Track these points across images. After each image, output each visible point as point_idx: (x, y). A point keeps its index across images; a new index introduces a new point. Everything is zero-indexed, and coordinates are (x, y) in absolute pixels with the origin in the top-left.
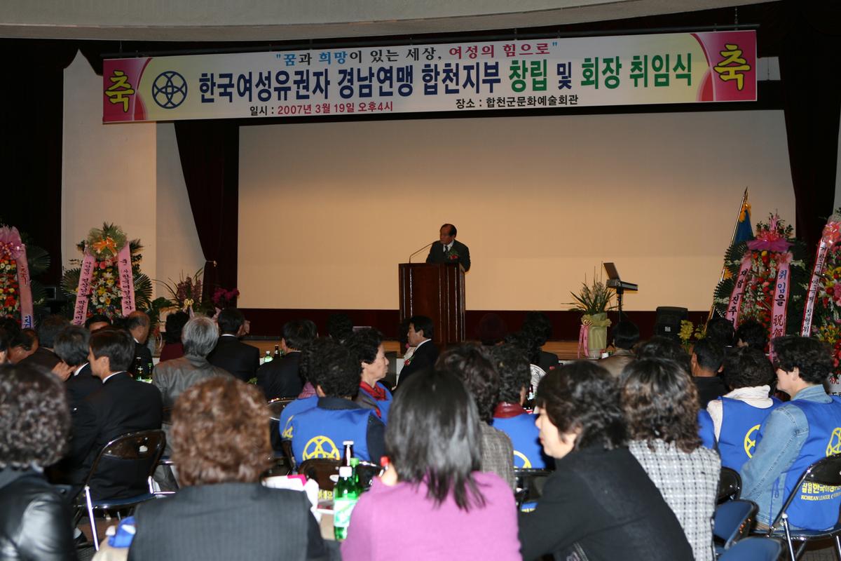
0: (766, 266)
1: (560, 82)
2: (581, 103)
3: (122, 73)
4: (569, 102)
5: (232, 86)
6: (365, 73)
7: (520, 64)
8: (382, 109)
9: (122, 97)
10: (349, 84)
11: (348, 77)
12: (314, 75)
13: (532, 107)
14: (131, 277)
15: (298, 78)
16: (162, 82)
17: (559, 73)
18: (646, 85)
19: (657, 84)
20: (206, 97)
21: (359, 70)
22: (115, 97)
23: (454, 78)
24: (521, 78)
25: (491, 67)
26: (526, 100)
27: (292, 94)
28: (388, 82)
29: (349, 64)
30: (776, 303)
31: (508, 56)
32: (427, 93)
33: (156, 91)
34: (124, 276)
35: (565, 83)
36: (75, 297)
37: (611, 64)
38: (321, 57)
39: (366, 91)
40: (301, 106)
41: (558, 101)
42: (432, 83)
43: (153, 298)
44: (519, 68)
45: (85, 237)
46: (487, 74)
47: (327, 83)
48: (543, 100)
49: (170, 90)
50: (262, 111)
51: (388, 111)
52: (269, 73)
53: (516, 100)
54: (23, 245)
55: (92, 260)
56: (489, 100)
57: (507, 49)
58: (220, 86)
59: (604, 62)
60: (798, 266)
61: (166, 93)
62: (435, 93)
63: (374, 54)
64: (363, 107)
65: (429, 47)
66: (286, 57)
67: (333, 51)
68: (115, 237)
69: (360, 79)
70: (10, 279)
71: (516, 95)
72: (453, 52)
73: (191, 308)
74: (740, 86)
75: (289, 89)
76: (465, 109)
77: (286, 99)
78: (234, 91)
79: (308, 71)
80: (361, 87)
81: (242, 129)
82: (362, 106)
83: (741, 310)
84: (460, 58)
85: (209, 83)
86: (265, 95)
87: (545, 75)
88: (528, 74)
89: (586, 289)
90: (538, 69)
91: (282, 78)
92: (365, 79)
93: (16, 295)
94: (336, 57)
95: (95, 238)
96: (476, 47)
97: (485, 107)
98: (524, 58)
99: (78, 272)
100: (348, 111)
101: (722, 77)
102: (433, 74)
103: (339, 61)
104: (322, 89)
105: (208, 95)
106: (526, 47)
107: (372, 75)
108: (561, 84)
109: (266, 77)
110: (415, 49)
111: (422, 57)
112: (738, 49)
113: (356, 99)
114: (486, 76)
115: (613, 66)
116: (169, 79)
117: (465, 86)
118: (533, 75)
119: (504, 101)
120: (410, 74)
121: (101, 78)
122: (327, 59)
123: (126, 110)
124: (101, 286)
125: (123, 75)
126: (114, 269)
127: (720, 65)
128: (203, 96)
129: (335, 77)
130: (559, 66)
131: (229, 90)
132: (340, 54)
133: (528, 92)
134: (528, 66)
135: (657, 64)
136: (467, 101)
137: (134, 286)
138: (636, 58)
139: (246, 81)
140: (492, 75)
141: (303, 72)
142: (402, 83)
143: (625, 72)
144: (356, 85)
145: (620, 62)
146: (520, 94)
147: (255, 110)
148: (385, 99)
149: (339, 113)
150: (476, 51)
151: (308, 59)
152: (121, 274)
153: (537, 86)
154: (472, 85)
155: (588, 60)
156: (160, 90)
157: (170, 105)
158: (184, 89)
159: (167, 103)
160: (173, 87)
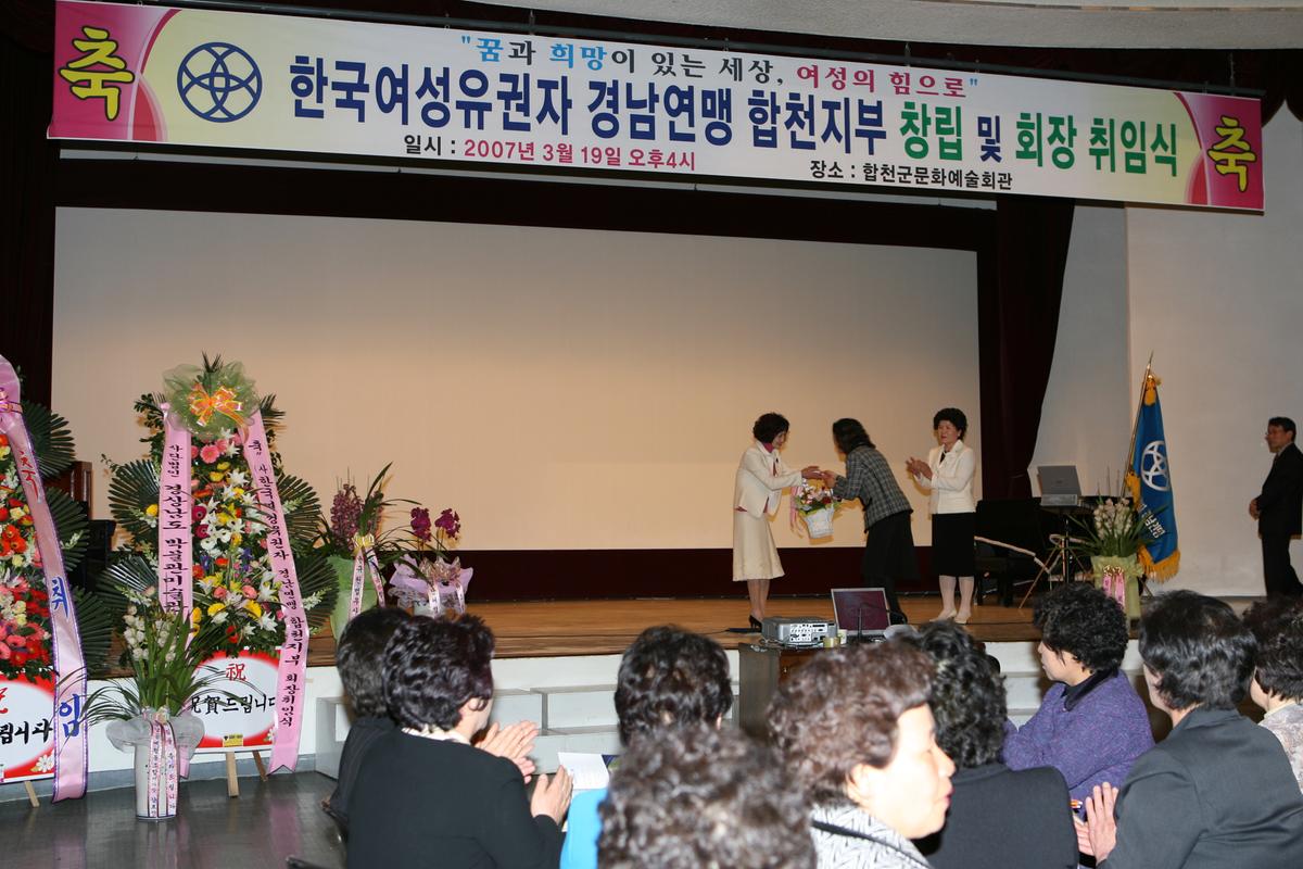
1: (983, 148)
2: (1017, 189)
3: (103, 35)
4: (997, 185)
5: (365, 89)
6: (640, 93)
7: (918, 110)
8: (674, 165)
9: (103, 87)
10: (610, 111)
11: (608, 97)
12: (539, 86)
13: (938, 186)
15: (507, 87)
16: (202, 64)
17: (981, 133)
18: (1113, 170)
19: (1129, 169)
20: (305, 106)
21: (629, 86)
22: (87, 84)
23: (807, 121)
24: (920, 135)
25: (870, 109)
26: (930, 174)
27: (494, 118)
29: (610, 72)
32: (757, 143)
33: (185, 81)
35: (991, 152)
36: (153, 529)
37: (1061, 127)
38: (555, 53)
39: (642, 127)
40: (513, 144)
41: (980, 182)
42: (767, 126)
44: (915, 116)
46: (862, 121)
47: (567, 104)
48: (956, 176)
49: (220, 82)
50: (430, 145)
51: (685, 170)
52: (446, 70)
53: (913, 171)
55: (185, 440)
56: (867, 167)
57: (897, 80)
58: (337, 86)
59: (1051, 123)
62: (773, 144)
63: (659, 59)
64: (637, 159)
65: (761, 58)
66: (482, 43)
67: (578, 44)
69: (631, 104)
71: (914, 163)
72: (804, 73)
73: (371, 553)
74: (1243, 184)
75: (488, 107)
76: (826, 179)
77: (481, 126)
78: (369, 99)
79: (526, 77)
80: (635, 119)
82: (636, 155)
84: (816, 86)
85: (313, 78)
86: (436, 115)
87: (959, 134)
88: (931, 128)
90: (948, 121)
91: (474, 84)
92: (641, 104)
93: (28, 527)
94: (584, 56)
95: (183, 388)
96: (844, 70)
97: (860, 180)
98: (924, 99)
99: (149, 471)
100: (609, 163)
101: (1219, 167)
102: (768, 109)
103: (590, 64)
104: (556, 115)
105: (309, 102)
106: (927, 82)
107: (654, 98)
108: (985, 152)
109: (438, 79)
110: (735, 60)
111: (749, 76)
112: (1238, 127)
113: (623, 142)
114: (860, 124)
115: (1064, 130)
117: (825, 137)
118: (939, 131)
119: (893, 171)
120: (726, 104)
122: (567, 57)
123: (111, 115)
125: (107, 39)
126: (243, 462)
128: (298, 103)
129: (582, 96)
130: (981, 120)
131: (357, 96)
132: (593, 51)
133: (932, 161)
134: (932, 114)
135: (1129, 135)
136: (830, 165)
137: (282, 503)
138: (1098, 121)
139: (395, 83)
140: (871, 123)
141: (517, 76)
142: (712, 120)
143: (1082, 144)
144: (624, 115)
145: (1074, 126)
146: (921, 163)
147: (415, 144)
148: (681, 147)
149: (590, 165)
150: (844, 78)
151: (528, 53)
152: (257, 475)
153: (946, 151)
154: (838, 137)
155: (1025, 116)
156: (196, 81)
157: (219, 114)
158: (253, 84)
159: (213, 111)
160: (227, 76)
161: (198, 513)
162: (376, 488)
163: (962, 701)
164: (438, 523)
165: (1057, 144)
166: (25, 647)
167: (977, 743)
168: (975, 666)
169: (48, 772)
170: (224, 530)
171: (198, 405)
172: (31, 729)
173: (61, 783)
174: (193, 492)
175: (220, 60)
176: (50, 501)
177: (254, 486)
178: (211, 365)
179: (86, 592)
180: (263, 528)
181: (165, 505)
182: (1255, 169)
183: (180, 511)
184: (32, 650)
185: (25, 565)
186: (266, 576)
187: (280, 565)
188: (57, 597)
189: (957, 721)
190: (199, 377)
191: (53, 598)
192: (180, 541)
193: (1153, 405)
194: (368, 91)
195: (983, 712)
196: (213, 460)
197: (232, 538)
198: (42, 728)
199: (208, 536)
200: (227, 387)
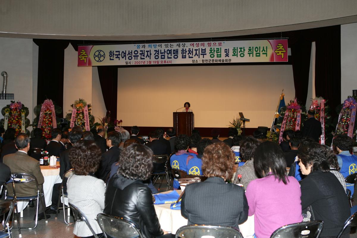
0: (293, 114)
1: (225, 55)
2: (232, 62)
3: (84, 51)
4: (228, 61)
5: (119, 55)
6: (163, 51)
7: (213, 49)
8: (168, 63)
9: (84, 58)
10: (158, 55)
11: (157, 52)
12: (146, 52)
13: (216, 63)
14: (88, 116)
15: (141, 52)
16: (97, 54)
17: (225, 52)
18: (253, 56)
19: (256, 56)
20: (111, 58)
21: (161, 50)
22: (82, 58)
23: (192, 53)
24: (213, 53)
25: (204, 50)
26: (215, 60)
27: (139, 58)
28: (170, 54)
29: (158, 48)
30: (297, 125)
31: (209, 46)
32: (183, 58)
33: (95, 56)
34: (86, 115)
35: (227, 55)
36: (70, 122)
38: (149, 46)
39: (163, 57)
40: (142, 62)
41: (225, 61)
42: (184, 55)
43: (95, 122)
44: (212, 50)
45: (73, 103)
46: (202, 52)
47: (151, 54)
48: (220, 60)
49: (99, 56)
50: (129, 63)
51: (170, 63)
52: (132, 51)
53: (211, 60)
54: (54, 105)
55: (76, 110)
56: (203, 60)
57: (209, 44)
58: (116, 55)
59: (240, 49)
60: (303, 114)
61: (98, 57)
62: (185, 58)
63: (166, 45)
65: (183, 43)
66: (137, 46)
67: (152, 44)
68: (83, 103)
69: (161, 53)
70: (49, 116)
71: (212, 59)
72: (191, 45)
73: (107, 126)
74: (283, 57)
75: (138, 56)
76: (195, 63)
77: (137, 59)
78: (120, 56)
79: (144, 50)
81: (119, 69)
82: (162, 62)
83: (286, 128)
84: (193, 47)
85: (112, 54)
87: (221, 53)
88: (215, 52)
89: (234, 121)
90: (219, 50)
91: (136, 52)
92: (163, 53)
93: (51, 122)
94: (153, 46)
95: (77, 103)
96: (199, 43)
97: (201, 62)
98: (214, 47)
99: (71, 114)
100: (157, 63)
101: (277, 54)
104: (149, 56)
105: (112, 58)
106: (215, 44)
107: (165, 52)
109: (130, 52)
110: (179, 44)
111: (181, 46)
112: (282, 45)
113: (160, 60)
114: (202, 53)
115: (242, 50)
116: (99, 53)
117: (195, 56)
118: (217, 52)
119: (207, 61)
120: (177, 52)
121: (77, 52)
122: (151, 46)
123: (85, 62)
124: (79, 118)
126: (83, 113)
127: (276, 50)
128: (110, 58)
129: (153, 53)
130: (225, 50)
131: (119, 56)
132: (155, 45)
133: (215, 58)
134: (215, 49)
135: (257, 49)
136: (195, 60)
137: (89, 119)
138: (250, 47)
139: (124, 53)
140: (204, 52)
142: (175, 54)
143: (246, 52)
144: (160, 55)
145: (245, 49)
146: (213, 59)
147: (127, 63)
148: (169, 60)
149: (154, 64)
150: (199, 45)
151: (144, 47)
153: (218, 56)
154: (197, 55)
155: (234, 48)
157: (99, 61)
158: (104, 56)
161: (76, 120)
165: (241, 52)
166: (49, 136)
171: (78, 105)
174: (76, 117)
176: (56, 119)
178: (81, 100)
180: (84, 122)
181: (72, 119)
182: (286, 54)
183: (74, 120)
185: (51, 126)
186: (85, 128)
187: (87, 127)
190: (79, 102)
192: (73, 123)
196: (79, 113)
197: (80, 123)
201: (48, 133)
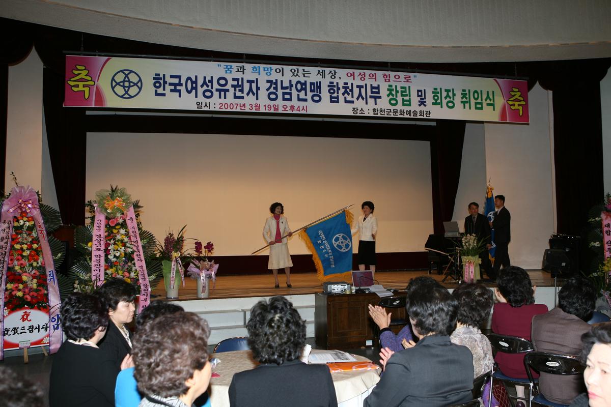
1: (419, 101)
2: (432, 116)
3: (83, 68)
4: (425, 115)
5: (181, 85)
6: (286, 84)
7: (394, 87)
8: (299, 110)
9: (83, 87)
10: (275, 91)
11: (274, 86)
12: (247, 82)
13: (402, 116)
15: (235, 83)
16: (120, 78)
17: (418, 96)
18: (470, 109)
19: (476, 108)
20: (158, 92)
21: (282, 81)
22: (77, 86)
23: (351, 93)
24: (395, 97)
25: (375, 88)
26: (399, 112)
27: (230, 95)
29: (274, 76)
31: (386, 81)
32: (331, 101)
33: (114, 84)
35: (422, 103)
36: (90, 251)
37: (449, 93)
38: (253, 70)
39: (287, 97)
40: (238, 104)
41: (418, 114)
42: (335, 95)
44: (393, 90)
46: (372, 92)
47: (258, 89)
48: (409, 112)
49: (127, 84)
50: (206, 105)
51: (304, 112)
52: (212, 77)
53: (392, 111)
55: (103, 218)
56: (374, 110)
57: (385, 77)
58: (170, 84)
59: (445, 91)
62: (338, 102)
63: (293, 71)
64: (285, 108)
65: (333, 70)
66: (225, 67)
67: (262, 66)
69: (282, 88)
70: (30, 235)
71: (392, 108)
72: (349, 75)
74: (521, 113)
75: (228, 90)
76: (358, 115)
77: (225, 98)
78: (183, 89)
79: (242, 79)
80: (284, 94)
84: (354, 80)
85: (162, 82)
86: (208, 94)
87: (410, 96)
88: (399, 94)
90: (405, 92)
91: (223, 82)
92: (286, 88)
93: (38, 251)
94: (264, 70)
95: (104, 198)
96: (364, 73)
97: (372, 114)
98: (396, 83)
100: (274, 110)
101: (512, 107)
102: (335, 89)
103: (267, 74)
104: (254, 92)
105: (160, 91)
106: (397, 77)
107: (291, 86)
108: (420, 103)
109: (209, 80)
110: (322, 70)
111: (328, 76)
112: (519, 91)
113: (280, 102)
115: (451, 94)
117: (358, 99)
118: (402, 95)
119: (384, 111)
120: (319, 87)
122: (258, 71)
123: (86, 97)
125: (85, 69)
126: (125, 226)
127: (510, 99)
128: (156, 91)
129: (263, 85)
130: (418, 91)
131: (178, 88)
132: (268, 68)
133: (400, 107)
134: (399, 89)
135: (476, 95)
136: (360, 109)
137: (141, 241)
138: (464, 90)
139: (192, 82)
140: (376, 93)
141: (239, 79)
142: (314, 93)
143: (458, 99)
144: (280, 92)
145: (455, 92)
146: (395, 108)
147: (200, 105)
148: (302, 104)
149: (267, 111)
150: (365, 76)
151: (243, 70)
152: (131, 230)
153: (405, 103)
154: (363, 99)
155: (435, 89)
156: (118, 84)
157: (126, 96)
158: (139, 84)
159: (124, 95)
160: (129, 82)
161: (107, 245)
162: (180, 235)
163: (285, 332)
164: (205, 247)
166: (36, 297)
167: (292, 350)
168: (291, 316)
169: (48, 343)
170: (117, 252)
171: (108, 204)
172: (41, 327)
173: (52, 347)
174: (105, 237)
175: (127, 76)
176: (49, 241)
177: (130, 234)
178: (114, 189)
179: (63, 275)
180: (132, 250)
181: (94, 242)
182: (525, 108)
183: (100, 244)
184: (39, 297)
185: (38, 266)
186: (134, 268)
187: (140, 264)
188: (50, 277)
189: (283, 341)
190: (109, 194)
191: (49, 278)
192: (100, 256)
193: (491, 198)
194: (182, 86)
195: (294, 337)
196: (114, 225)
197: (121, 254)
198: (45, 327)
199: (110, 254)
200: (119, 197)
201: (35, 286)
